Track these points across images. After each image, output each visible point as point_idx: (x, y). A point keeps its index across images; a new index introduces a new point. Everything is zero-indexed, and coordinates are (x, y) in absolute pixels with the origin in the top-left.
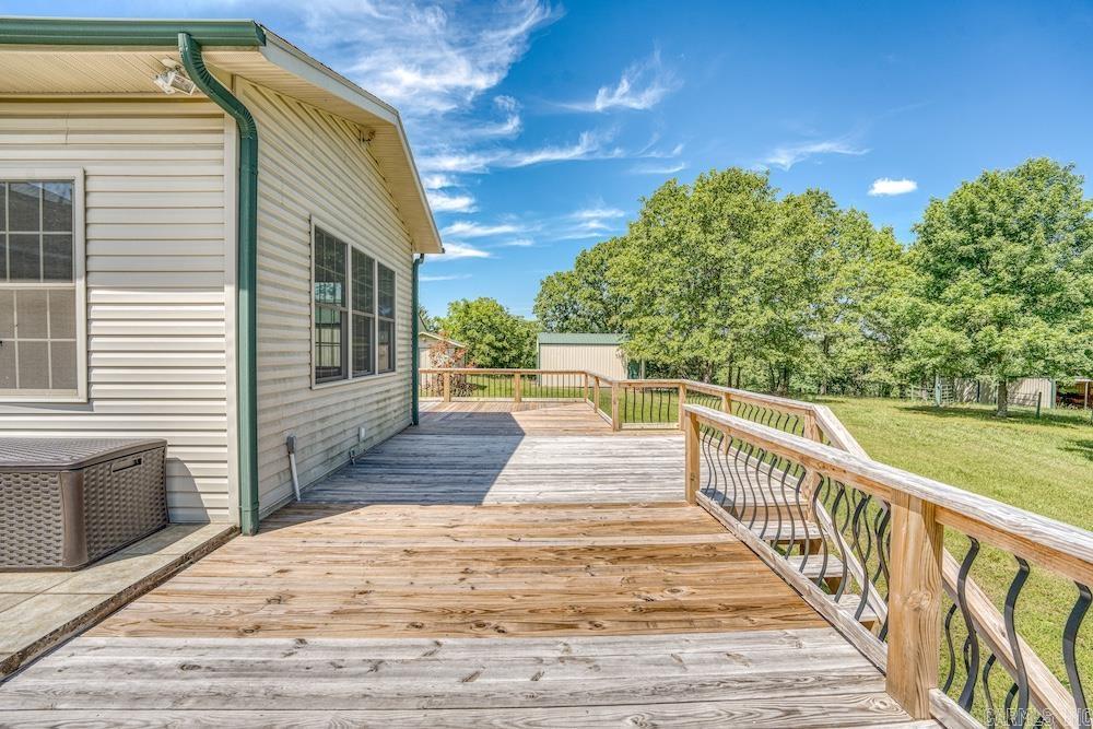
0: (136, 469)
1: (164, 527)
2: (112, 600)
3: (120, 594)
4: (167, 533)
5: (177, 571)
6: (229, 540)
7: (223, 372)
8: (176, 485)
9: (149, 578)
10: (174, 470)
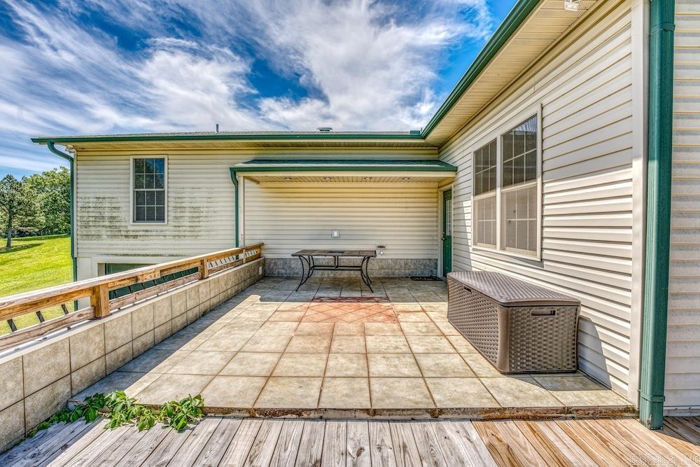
0: (551, 318)
1: (574, 372)
2: (498, 410)
3: (505, 409)
4: (571, 379)
5: (557, 418)
6: (622, 417)
7: (629, 247)
8: (587, 341)
9: (530, 409)
10: (587, 328)
